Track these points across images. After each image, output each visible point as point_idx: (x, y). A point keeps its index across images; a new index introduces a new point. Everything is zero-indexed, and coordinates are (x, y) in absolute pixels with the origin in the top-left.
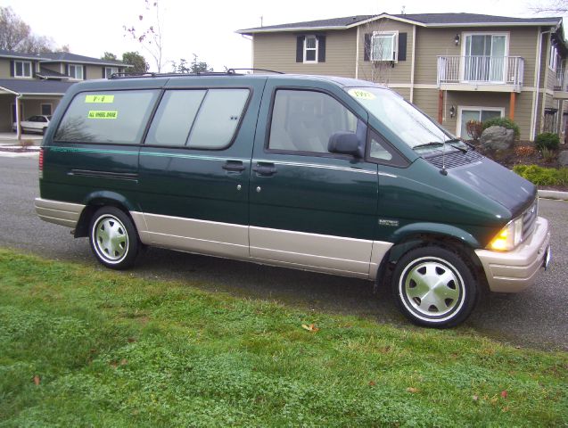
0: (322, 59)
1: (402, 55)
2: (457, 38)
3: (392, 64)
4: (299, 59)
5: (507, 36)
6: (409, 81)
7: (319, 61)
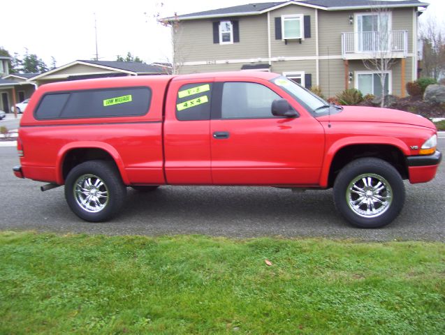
0: (236, 39)
1: (308, 33)
2: (351, 18)
3: (300, 41)
4: (216, 40)
5: (390, 15)
6: (314, 54)
7: (234, 41)
